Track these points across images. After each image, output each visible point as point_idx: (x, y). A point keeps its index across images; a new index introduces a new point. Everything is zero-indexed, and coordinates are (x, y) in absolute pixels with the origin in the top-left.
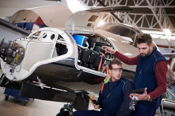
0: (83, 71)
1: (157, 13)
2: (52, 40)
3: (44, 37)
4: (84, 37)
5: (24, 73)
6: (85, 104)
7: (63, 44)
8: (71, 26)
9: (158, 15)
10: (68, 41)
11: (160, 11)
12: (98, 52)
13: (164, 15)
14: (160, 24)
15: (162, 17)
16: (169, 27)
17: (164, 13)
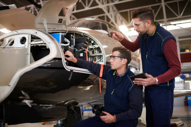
0: (74, 71)
1: (109, 12)
2: (23, 45)
3: (11, 45)
4: (61, 34)
5: (3, 91)
6: (77, 117)
7: (40, 45)
8: (42, 24)
9: (110, 13)
10: (46, 40)
11: (111, 9)
12: (81, 48)
13: (115, 13)
14: (114, 22)
15: (115, 15)
16: (124, 22)
17: (115, 11)
